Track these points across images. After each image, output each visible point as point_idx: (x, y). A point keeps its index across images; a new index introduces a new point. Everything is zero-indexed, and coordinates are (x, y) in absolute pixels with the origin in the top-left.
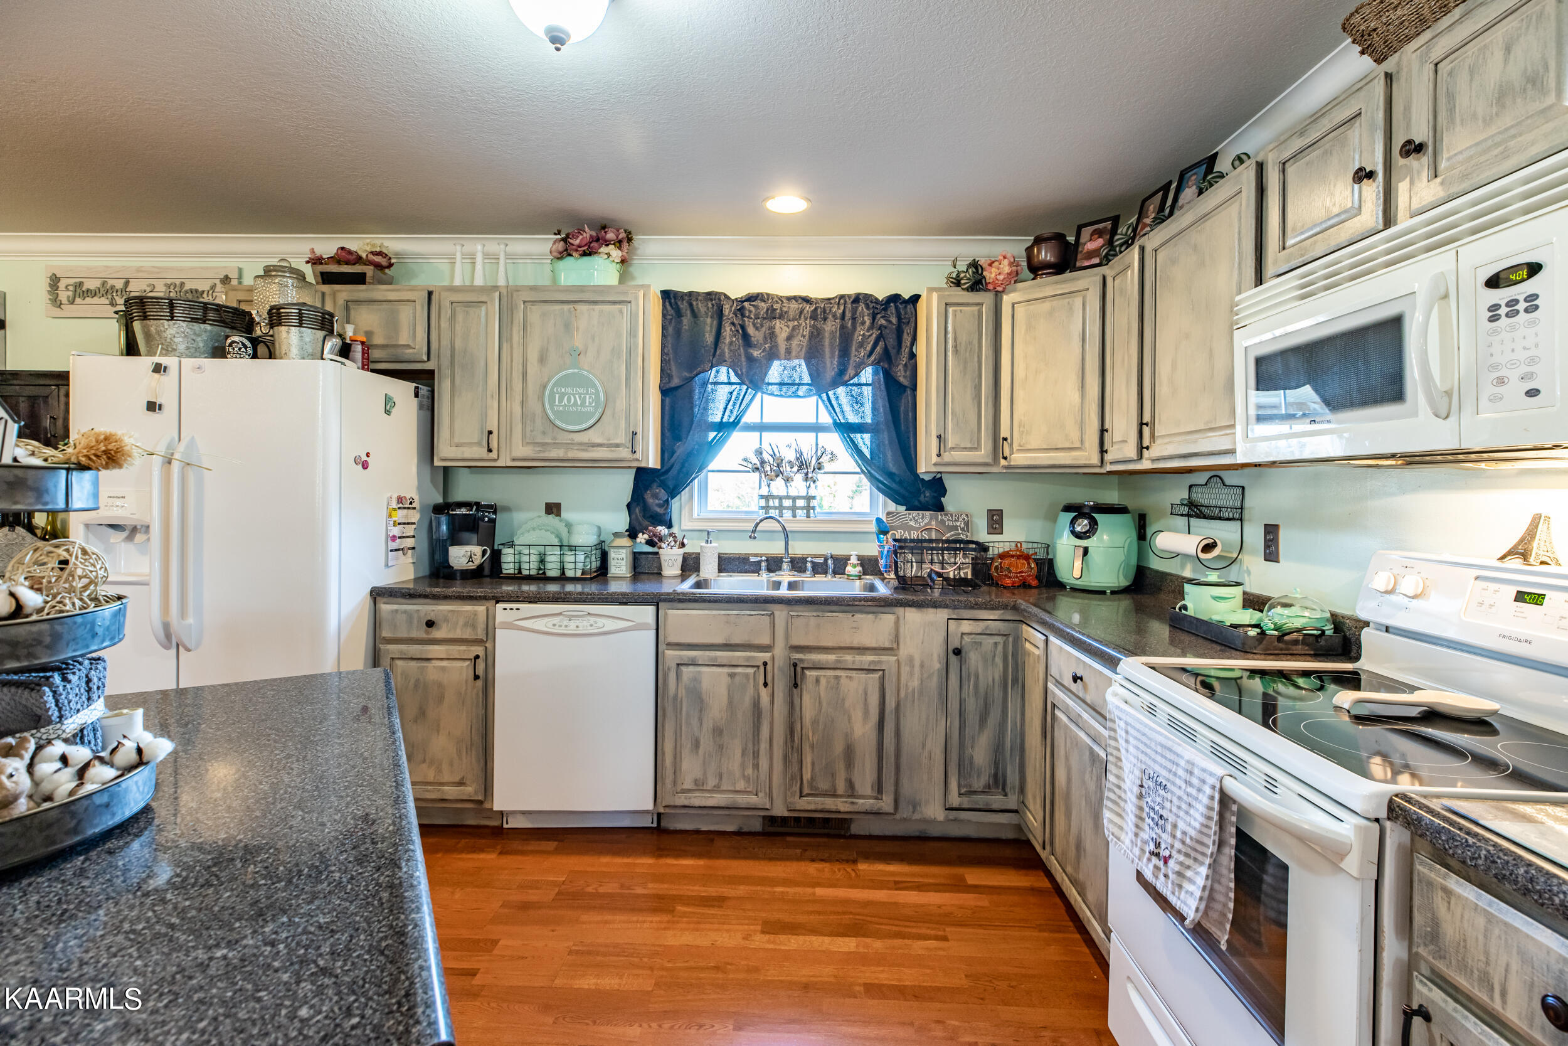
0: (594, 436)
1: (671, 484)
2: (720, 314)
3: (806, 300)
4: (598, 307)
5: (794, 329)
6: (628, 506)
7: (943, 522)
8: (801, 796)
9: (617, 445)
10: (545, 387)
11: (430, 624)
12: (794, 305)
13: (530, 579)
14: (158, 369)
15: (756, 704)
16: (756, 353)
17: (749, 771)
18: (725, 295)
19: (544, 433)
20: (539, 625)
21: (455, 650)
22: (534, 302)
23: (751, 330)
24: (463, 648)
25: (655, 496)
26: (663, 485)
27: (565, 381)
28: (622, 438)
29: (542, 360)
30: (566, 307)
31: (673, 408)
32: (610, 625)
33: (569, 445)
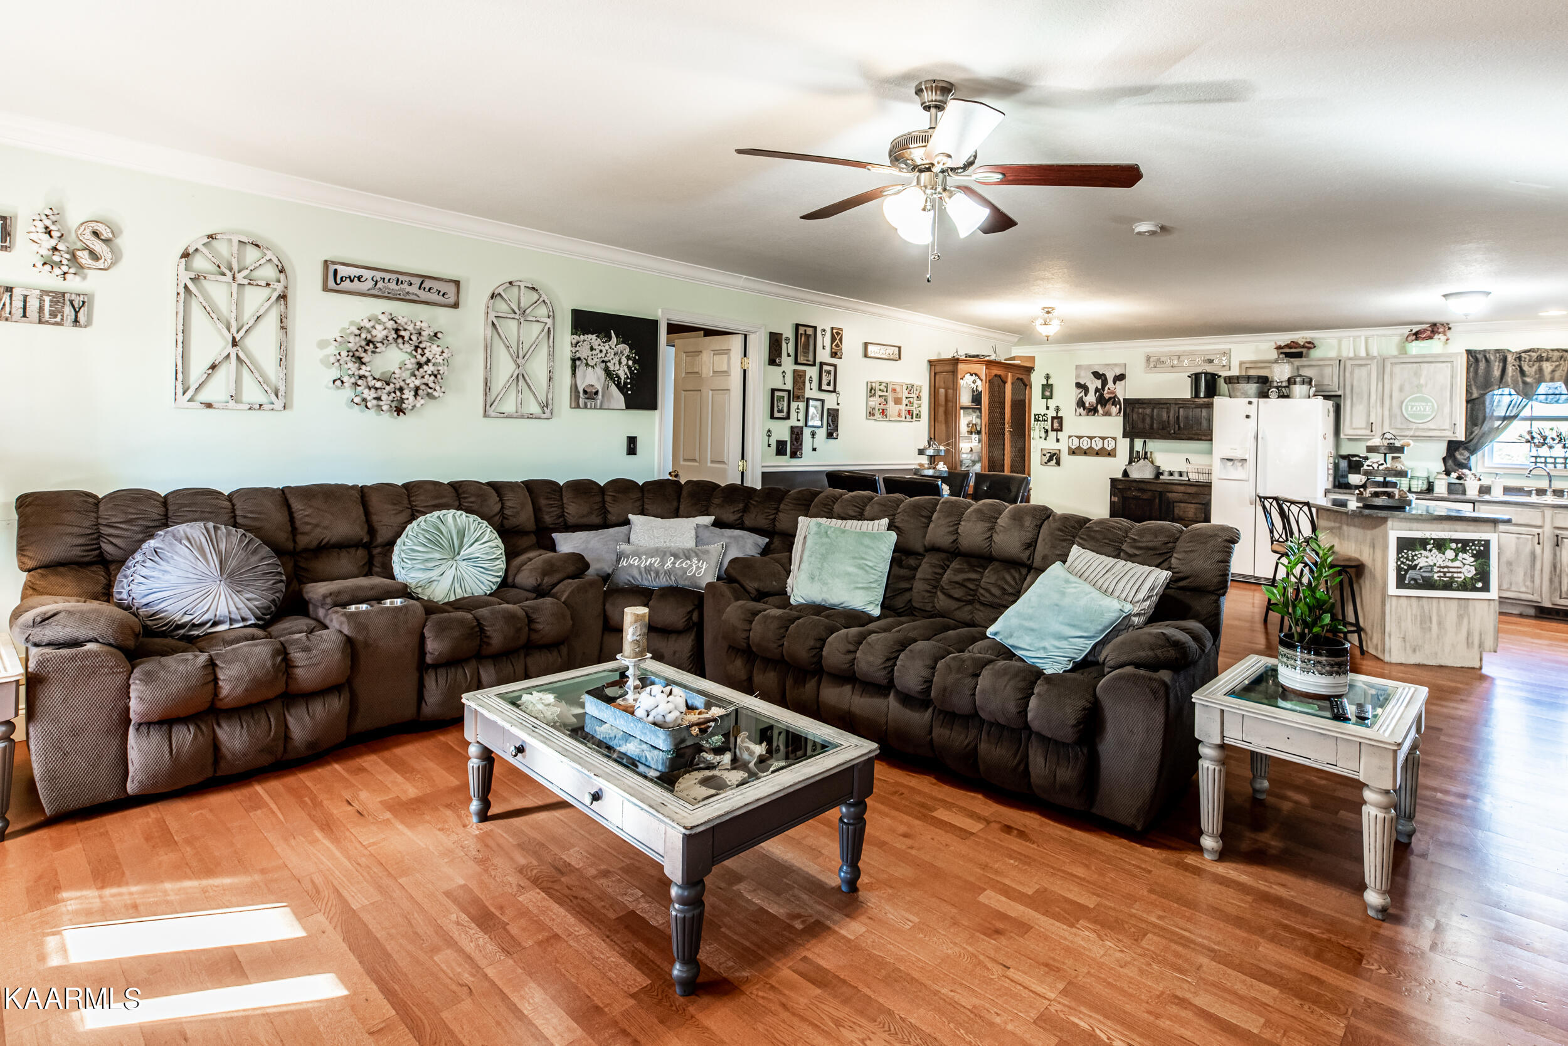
0: (1431, 425)
1: (1472, 448)
2: (1504, 360)
4: (1433, 365)
5: (1557, 366)
6: (1444, 459)
8: (1561, 598)
9: (1446, 430)
10: (1402, 403)
12: (1556, 354)
14: (1250, 403)
15: (1533, 556)
16: (1528, 380)
17: (1529, 583)
18: (1509, 351)
19: (1401, 424)
22: (1396, 363)
23: (1526, 368)
25: (1462, 454)
26: (1467, 449)
27: (1414, 400)
28: (1447, 426)
29: (1401, 389)
30: (1415, 365)
31: (1472, 410)
33: (1416, 430)
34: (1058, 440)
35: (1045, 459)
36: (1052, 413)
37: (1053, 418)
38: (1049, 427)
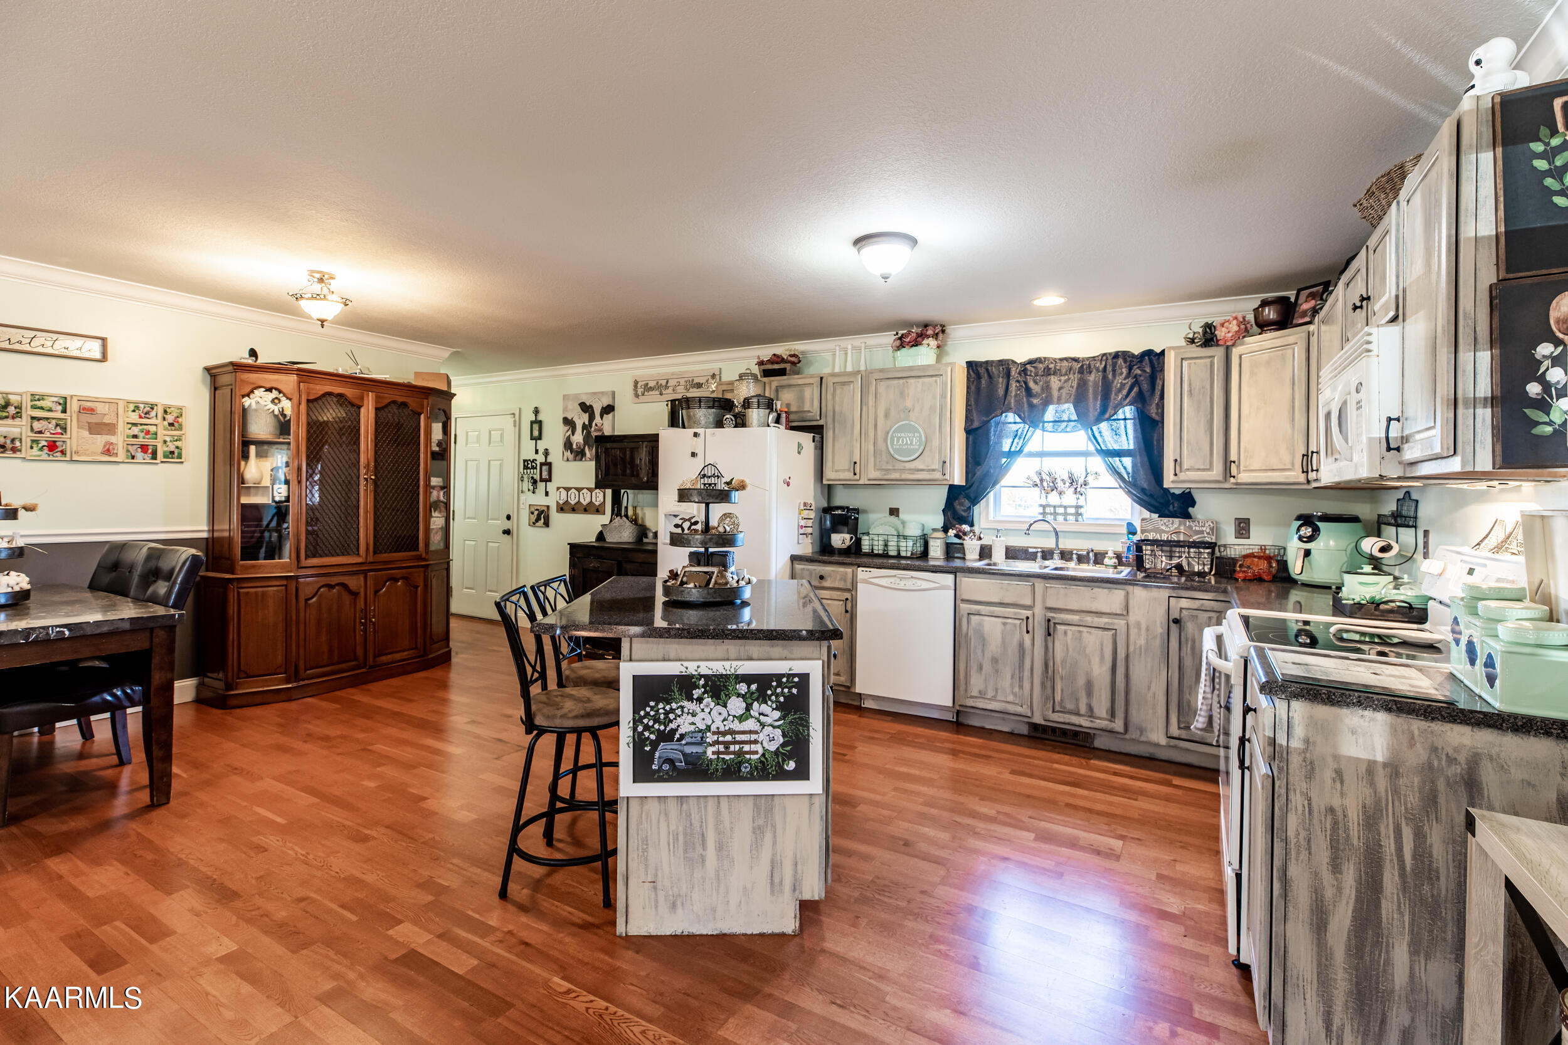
0: (918, 464)
1: (972, 495)
2: (1008, 375)
3: (1076, 360)
4: (921, 380)
5: (1066, 381)
6: (943, 511)
7: (1190, 527)
8: (1053, 712)
9: (933, 470)
10: (888, 433)
11: (822, 577)
12: (1065, 364)
13: (878, 555)
14: (695, 436)
15: (1021, 645)
16: (1035, 401)
17: (1016, 689)
18: (1013, 362)
19: (887, 463)
20: (883, 582)
21: (835, 594)
22: (881, 379)
23: (1031, 384)
24: (839, 593)
25: (962, 504)
26: (968, 497)
27: (899, 430)
28: (937, 465)
29: (887, 416)
30: (901, 381)
31: (974, 442)
32: (925, 585)
33: (903, 470)
34: (547, 494)
35: (534, 518)
36: (540, 458)
37: (542, 464)
38: (537, 477)
